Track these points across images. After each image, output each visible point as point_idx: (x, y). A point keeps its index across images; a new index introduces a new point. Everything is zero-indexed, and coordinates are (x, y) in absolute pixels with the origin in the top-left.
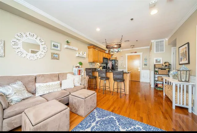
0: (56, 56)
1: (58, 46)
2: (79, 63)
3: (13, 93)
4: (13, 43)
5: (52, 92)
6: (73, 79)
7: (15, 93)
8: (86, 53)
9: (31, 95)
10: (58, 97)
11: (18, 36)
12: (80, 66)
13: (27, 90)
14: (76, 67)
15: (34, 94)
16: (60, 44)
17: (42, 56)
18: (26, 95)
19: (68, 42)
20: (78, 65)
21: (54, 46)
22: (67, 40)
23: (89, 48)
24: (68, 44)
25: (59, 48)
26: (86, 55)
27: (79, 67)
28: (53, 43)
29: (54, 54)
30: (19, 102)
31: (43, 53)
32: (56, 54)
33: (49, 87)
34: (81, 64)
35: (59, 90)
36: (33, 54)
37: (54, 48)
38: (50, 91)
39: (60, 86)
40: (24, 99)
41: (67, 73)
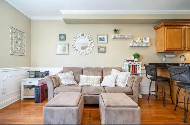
0: (102, 49)
1: (104, 39)
2: (133, 56)
3: (63, 78)
4: (72, 44)
5: (90, 85)
6: (116, 76)
7: (64, 79)
8: (148, 39)
9: (75, 84)
10: (90, 93)
11: (75, 38)
12: (136, 60)
13: (75, 79)
14: (128, 61)
15: (78, 83)
16: (107, 36)
17: (90, 51)
18: (71, 82)
19: (116, 31)
20: (133, 58)
21: (101, 39)
22: (115, 28)
23: (155, 30)
24: (116, 33)
25: (105, 41)
26: (148, 41)
27: (133, 61)
28: (99, 37)
29: (100, 47)
30: (65, 86)
31: (90, 48)
32: (103, 47)
33: (88, 79)
34: (137, 56)
35: (97, 86)
36: (83, 51)
37: (100, 41)
38: (93, 84)
39: (100, 81)
40: (69, 85)
41: (112, 68)
